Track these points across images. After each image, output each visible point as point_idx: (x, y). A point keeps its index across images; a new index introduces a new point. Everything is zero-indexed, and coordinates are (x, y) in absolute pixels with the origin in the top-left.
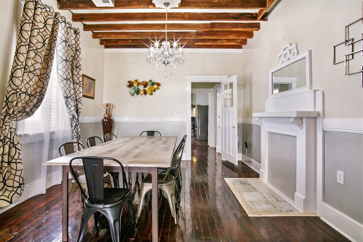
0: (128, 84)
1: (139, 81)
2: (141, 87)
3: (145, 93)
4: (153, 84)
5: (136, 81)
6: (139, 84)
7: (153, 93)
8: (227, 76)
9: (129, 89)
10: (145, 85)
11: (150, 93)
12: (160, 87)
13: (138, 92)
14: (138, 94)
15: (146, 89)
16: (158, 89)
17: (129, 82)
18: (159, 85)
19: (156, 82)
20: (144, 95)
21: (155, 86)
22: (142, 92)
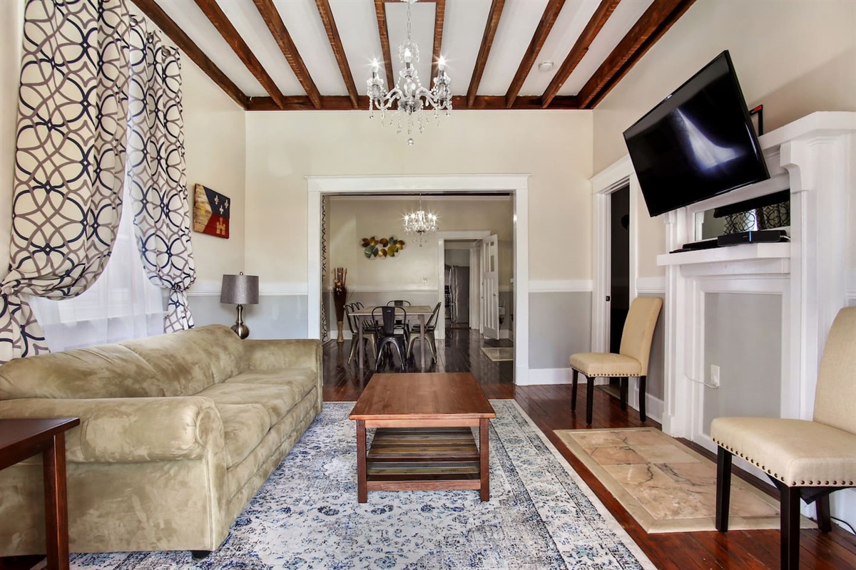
0: (363, 243)
1: (376, 239)
2: (380, 247)
3: (385, 253)
4: (396, 242)
5: (373, 238)
6: (377, 242)
7: (395, 253)
8: (489, 232)
9: (364, 249)
10: (384, 243)
11: (392, 254)
12: (404, 246)
13: (376, 254)
14: (375, 256)
15: (386, 249)
16: (402, 248)
17: (364, 240)
18: (402, 243)
19: (399, 240)
20: (383, 257)
21: (398, 245)
22: (380, 253)
